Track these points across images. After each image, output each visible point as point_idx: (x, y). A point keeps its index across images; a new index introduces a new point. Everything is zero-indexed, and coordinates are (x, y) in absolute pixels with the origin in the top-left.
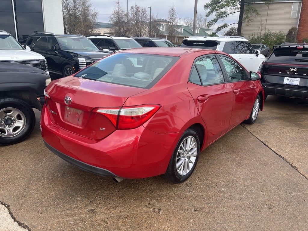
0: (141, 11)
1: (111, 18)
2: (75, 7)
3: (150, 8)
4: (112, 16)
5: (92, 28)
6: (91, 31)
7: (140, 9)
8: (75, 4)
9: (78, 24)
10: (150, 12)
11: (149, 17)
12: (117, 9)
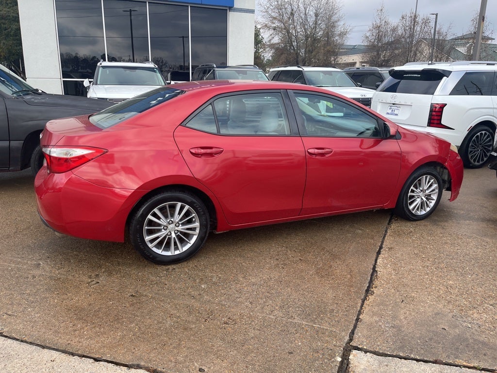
0: (420, 20)
1: (367, 37)
2: (316, 24)
3: (437, 15)
4: (368, 34)
5: (336, 54)
6: (335, 60)
7: (419, 19)
8: (316, 19)
9: (316, 50)
10: (436, 22)
11: (433, 31)
12: (378, 22)
